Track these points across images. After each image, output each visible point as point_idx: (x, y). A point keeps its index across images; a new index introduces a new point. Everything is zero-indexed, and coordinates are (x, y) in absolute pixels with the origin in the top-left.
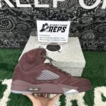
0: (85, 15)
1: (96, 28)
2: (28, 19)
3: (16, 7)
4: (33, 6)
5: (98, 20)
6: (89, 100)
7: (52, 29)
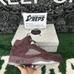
0: (57, 7)
2: (17, 12)
3: (8, 4)
4: (20, 3)
6: (63, 69)
7: (34, 19)
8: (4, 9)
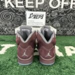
0: (53, 12)
1: (60, 19)
2: (22, 14)
3: (15, 7)
4: (25, 7)
5: (61, 15)
8: (11, 11)
